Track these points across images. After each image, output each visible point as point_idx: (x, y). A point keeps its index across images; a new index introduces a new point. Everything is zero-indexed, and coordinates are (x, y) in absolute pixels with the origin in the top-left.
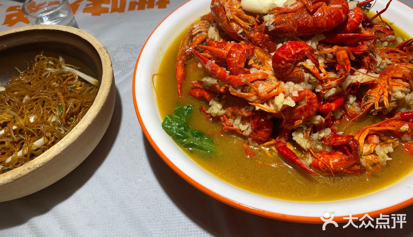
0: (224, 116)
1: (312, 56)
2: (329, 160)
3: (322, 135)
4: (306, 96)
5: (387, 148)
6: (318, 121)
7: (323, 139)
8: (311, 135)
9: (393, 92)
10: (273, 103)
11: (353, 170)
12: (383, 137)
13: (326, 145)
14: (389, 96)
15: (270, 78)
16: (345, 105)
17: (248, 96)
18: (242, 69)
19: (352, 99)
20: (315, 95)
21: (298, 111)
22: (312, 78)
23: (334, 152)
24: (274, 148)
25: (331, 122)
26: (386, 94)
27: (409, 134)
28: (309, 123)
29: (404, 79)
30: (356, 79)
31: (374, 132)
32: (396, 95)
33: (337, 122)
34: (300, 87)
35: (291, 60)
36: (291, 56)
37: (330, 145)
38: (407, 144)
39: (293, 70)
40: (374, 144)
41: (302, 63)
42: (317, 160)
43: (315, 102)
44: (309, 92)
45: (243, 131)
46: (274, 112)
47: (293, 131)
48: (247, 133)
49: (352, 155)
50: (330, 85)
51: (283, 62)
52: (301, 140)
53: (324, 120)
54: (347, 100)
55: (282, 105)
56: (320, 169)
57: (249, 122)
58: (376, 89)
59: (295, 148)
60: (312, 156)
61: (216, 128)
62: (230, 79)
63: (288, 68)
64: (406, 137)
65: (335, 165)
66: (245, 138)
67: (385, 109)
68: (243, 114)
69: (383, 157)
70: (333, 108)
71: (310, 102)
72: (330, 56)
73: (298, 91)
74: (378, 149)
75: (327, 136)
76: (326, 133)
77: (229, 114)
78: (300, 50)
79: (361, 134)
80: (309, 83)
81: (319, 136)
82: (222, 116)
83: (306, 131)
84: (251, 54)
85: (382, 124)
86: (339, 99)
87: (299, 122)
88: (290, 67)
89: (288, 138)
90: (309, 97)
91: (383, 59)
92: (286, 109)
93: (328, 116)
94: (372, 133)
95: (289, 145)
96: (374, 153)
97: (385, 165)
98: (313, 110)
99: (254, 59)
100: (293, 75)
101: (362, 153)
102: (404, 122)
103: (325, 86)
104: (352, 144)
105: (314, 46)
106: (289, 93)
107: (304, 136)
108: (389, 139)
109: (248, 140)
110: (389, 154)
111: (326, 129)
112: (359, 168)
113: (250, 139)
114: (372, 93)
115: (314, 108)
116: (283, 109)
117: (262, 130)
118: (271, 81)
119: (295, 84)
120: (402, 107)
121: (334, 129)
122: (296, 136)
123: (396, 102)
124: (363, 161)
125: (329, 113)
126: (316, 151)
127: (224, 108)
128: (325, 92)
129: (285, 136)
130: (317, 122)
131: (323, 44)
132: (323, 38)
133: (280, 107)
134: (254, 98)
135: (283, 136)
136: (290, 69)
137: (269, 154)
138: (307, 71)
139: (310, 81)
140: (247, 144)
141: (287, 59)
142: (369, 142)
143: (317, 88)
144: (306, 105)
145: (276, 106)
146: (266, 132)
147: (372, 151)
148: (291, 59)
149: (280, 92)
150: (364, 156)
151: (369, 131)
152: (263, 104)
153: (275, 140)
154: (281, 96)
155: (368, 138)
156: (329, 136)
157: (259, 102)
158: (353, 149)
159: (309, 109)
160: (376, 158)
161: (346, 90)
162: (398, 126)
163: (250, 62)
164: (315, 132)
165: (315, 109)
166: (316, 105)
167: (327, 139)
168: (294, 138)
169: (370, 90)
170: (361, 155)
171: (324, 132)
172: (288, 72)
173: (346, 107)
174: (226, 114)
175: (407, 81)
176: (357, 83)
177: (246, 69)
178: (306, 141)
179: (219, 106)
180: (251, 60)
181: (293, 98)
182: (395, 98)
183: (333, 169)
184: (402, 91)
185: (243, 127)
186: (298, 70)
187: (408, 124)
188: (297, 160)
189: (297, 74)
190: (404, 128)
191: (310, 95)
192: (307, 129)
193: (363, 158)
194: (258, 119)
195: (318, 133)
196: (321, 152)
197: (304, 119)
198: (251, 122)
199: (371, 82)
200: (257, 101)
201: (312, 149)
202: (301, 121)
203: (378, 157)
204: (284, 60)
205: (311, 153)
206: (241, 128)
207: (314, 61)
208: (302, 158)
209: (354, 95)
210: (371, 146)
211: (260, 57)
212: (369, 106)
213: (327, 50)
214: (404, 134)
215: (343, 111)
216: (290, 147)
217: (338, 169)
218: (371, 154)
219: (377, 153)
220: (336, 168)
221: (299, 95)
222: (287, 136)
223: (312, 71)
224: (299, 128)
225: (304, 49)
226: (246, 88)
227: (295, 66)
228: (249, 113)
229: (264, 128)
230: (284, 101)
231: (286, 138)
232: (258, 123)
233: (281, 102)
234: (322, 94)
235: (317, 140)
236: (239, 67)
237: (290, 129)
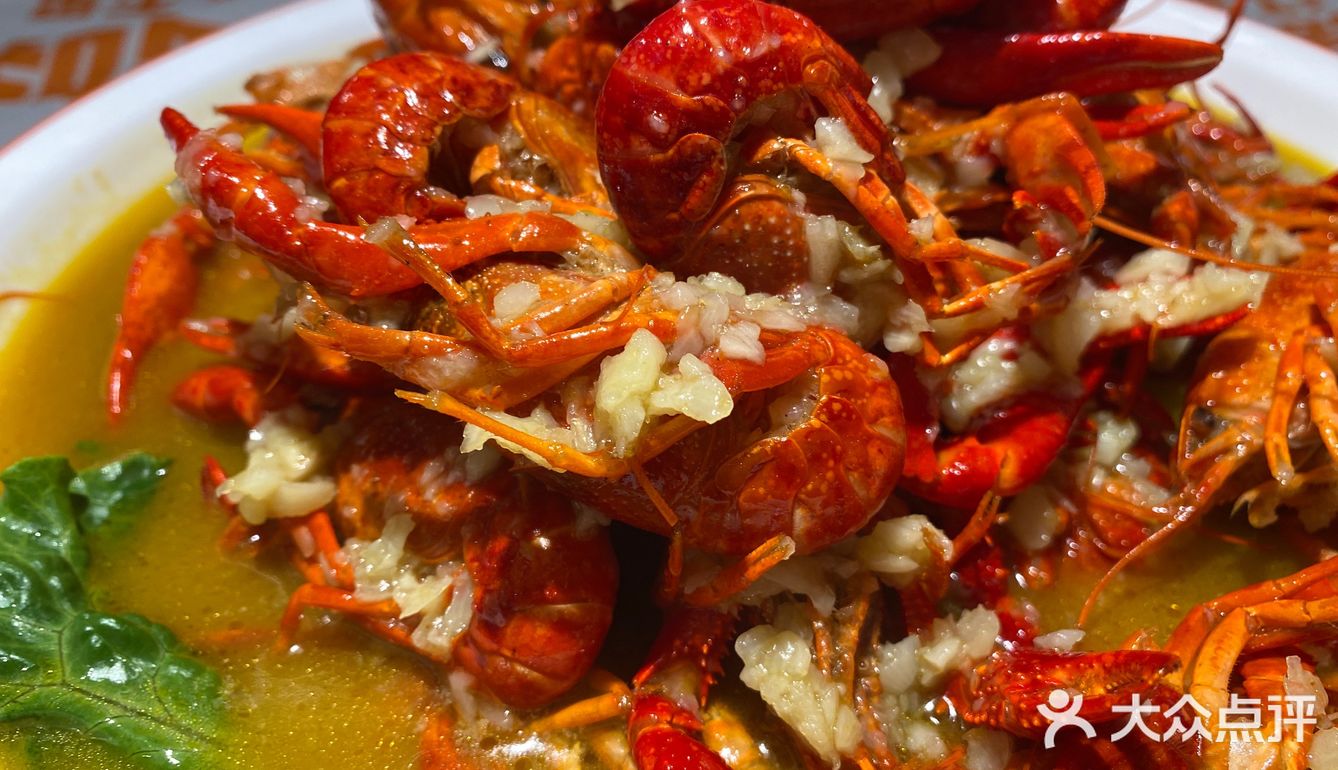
0: (322, 520)
1: (856, 107)
3: (943, 653)
4: (817, 364)
6: (912, 553)
7: (949, 682)
8: (873, 653)
10: (589, 409)
13: (971, 725)
15: (586, 250)
16: (1072, 467)
18: (410, 191)
19: (1113, 438)
20: (880, 369)
21: (765, 473)
22: (859, 248)
24: (614, 747)
25: (999, 571)
28: (847, 570)
30: (1134, 307)
31: (1277, 636)
33: (1032, 570)
34: (790, 311)
35: (708, 108)
36: (706, 79)
37: (997, 728)
39: (729, 185)
41: (790, 142)
43: (879, 415)
44: (843, 346)
45: (414, 622)
46: (591, 465)
47: (748, 619)
48: (439, 635)
50: (978, 307)
51: (657, 121)
52: (799, 689)
53: (948, 548)
54: (1082, 438)
55: (641, 416)
57: (459, 558)
58: (1255, 364)
59: (763, 748)
63: (690, 166)
66: (431, 669)
68: (426, 503)
70: (1009, 473)
71: (845, 407)
73: (764, 330)
74: (1328, 757)
75: (976, 663)
76: (964, 641)
77: (353, 511)
78: (767, 43)
79: (1197, 654)
80: (843, 291)
81: (922, 662)
82: (305, 520)
83: (834, 624)
84: (487, 109)
85: (1318, 586)
86: (1039, 421)
87: (772, 550)
88: (705, 161)
89: (715, 676)
90: (838, 374)
92: (673, 447)
93: (972, 523)
94: (1264, 640)
95: (728, 724)
98: (866, 467)
99: (508, 147)
100: (728, 221)
103: (948, 308)
106: (703, 338)
107: (816, 663)
109: (447, 685)
111: (967, 615)
113: (459, 681)
114: (1234, 387)
115: (872, 451)
116: (657, 446)
117: (535, 610)
118: (592, 268)
119: (748, 293)
121: (1014, 613)
122: (760, 660)
125: (984, 502)
127: (330, 467)
128: (947, 358)
129: (694, 656)
130: (902, 564)
132: (923, 53)
134: (457, 363)
135: (680, 655)
136: (710, 173)
138: (826, 196)
139: (846, 276)
140: (440, 717)
141: (682, 98)
143: (896, 322)
144: (821, 430)
145: (604, 427)
146: (562, 625)
148: (709, 98)
149: (635, 328)
151: (1250, 632)
152: (522, 410)
153: (631, 687)
154: (644, 350)
155: (1248, 674)
156: (985, 660)
157: (497, 395)
161: (1077, 376)
163: (478, 161)
164: (894, 635)
165: (880, 464)
166: (886, 429)
167: (974, 681)
168: (752, 676)
169: (1220, 374)
171: (956, 634)
172: (694, 200)
173: (1081, 480)
174: (332, 510)
176: (1137, 332)
177: (438, 195)
178: (830, 695)
179: (297, 457)
180: (486, 152)
181: (722, 367)
185: (413, 594)
186: (764, 190)
189: (758, 219)
191: (845, 363)
192: (838, 606)
194: (511, 536)
195: (913, 639)
197: (810, 534)
198: (469, 558)
199: (1218, 321)
200: (477, 393)
201: (868, 754)
202: (788, 547)
204: (662, 104)
206: (399, 597)
207: (868, 136)
209: (1119, 414)
212: (1225, 467)
213: (953, 133)
215: (1066, 504)
216: (730, 743)
221: (768, 357)
222: (707, 657)
223: (857, 197)
224: (783, 598)
225: (799, 44)
226: (428, 314)
227: (744, 162)
228: (462, 497)
229: (545, 601)
230: (656, 387)
231: (704, 671)
232: (507, 561)
233: (632, 395)
234: (928, 367)
235: (909, 690)
236: (389, 175)
237: (724, 608)
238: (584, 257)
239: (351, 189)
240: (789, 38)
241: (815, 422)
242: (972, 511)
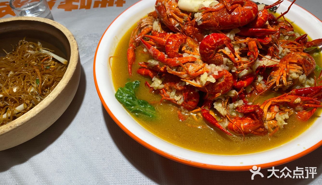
0: (163, 89)
1: (229, 45)
2: (240, 124)
3: (236, 105)
4: (224, 75)
5: (284, 115)
6: (233, 94)
7: (237, 108)
8: (229, 105)
9: (290, 73)
10: (199, 80)
11: (259, 132)
12: (282, 107)
13: (239, 112)
14: (287, 77)
15: (197, 61)
16: (254, 83)
17: (181, 74)
18: (177, 54)
19: (260, 79)
20: (231, 75)
21: (218, 87)
22: (229, 61)
23: (245, 118)
24: (200, 114)
25: (244, 96)
26: (285, 75)
27: (301, 105)
28: (226, 96)
29: (299, 64)
30: (263, 63)
31: (275, 103)
32: (292, 76)
33: (248, 95)
34: (220, 68)
35: (213, 48)
36: (213, 44)
37: (242, 113)
38: (299, 112)
39: (215, 55)
40: (275, 112)
41: (222, 50)
42: (232, 123)
43: (231, 80)
44: (227, 72)
45: (177, 101)
46: (200, 86)
47: (215, 101)
48: (180, 103)
49: (258, 121)
50: (243, 67)
51: (207, 49)
52: (220, 108)
53: (238, 93)
54: (256, 79)
55: (206, 82)
56: (233, 131)
57: (182, 94)
58: (278, 71)
59: (216, 114)
60: (228, 120)
61: (157, 99)
62: (168, 61)
64: (299, 108)
65: (245, 127)
66: (178, 106)
67: (284, 86)
68: (178, 88)
69: (281, 122)
70: (245, 85)
71: (227, 79)
72: (244, 45)
73: (218, 71)
74: (277, 116)
75: (240, 106)
76: (239, 103)
77: (167, 88)
78: (220, 40)
79: (265, 105)
80: (227, 65)
81: (234, 106)
82: (161, 89)
83: (224, 102)
84: (184, 42)
85: (282, 97)
86: (250, 78)
87: (218, 94)
88: (212, 53)
89: (210, 107)
90: (226, 76)
91: (284, 48)
92: (209, 84)
93: (241, 91)
94: (274, 104)
95: (212, 112)
96: (275, 119)
97: (283, 128)
98: (229, 86)
99: (186, 46)
100: (214, 58)
101: (266, 119)
102: (297, 96)
103: (239, 67)
104: (258, 112)
105: (232, 37)
106: (212, 72)
107: (222, 106)
108: (286, 109)
109: (180, 108)
110: (286, 120)
111: (240, 100)
112: (263, 130)
113: (182, 107)
114: (275, 74)
115: (230, 84)
116: (207, 84)
117: (191, 100)
118: (198, 63)
119: (216, 66)
120: (297, 85)
121: (245, 100)
122: (216, 105)
123: (292, 81)
124: (266, 125)
125: (242, 88)
126: (231, 117)
127: (163, 83)
128: (239, 73)
130: (232, 95)
131: (238, 36)
132: (238, 31)
133: (204, 82)
134: (185, 75)
135: (207, 105)
137: (196, 119)
138: (226, 56)
139: (227, 64)
140: (180, 111)
141: (210, 46)
142: (271, 111)
143: (233, 69)
145: (201, 82)
146: (194, 102)
147: (273, 118)
148: (213, 46)
149: (205, 72)
150: (267, 121)
151: (272, 103)
152: (192, 80)
153: (201, 108)
154: (206, 74)
155: (270, 108)
156: (241, 106)
157: (189, 79)
158: (259, 115)
159: (226, 85)
160: (276, 123)
161: (255, 72)
162: (293, 99)
163: (183, 48)
164: (231, 103)
165: (231, 85)
166: (231, 82)
167: (240, 108)
168: (215, 107)
169: (273, 72)
170: (265, 121)
171: (238, 103)
172: (211, 57)
174: (164, 88)
175: (301, 66)
176: (264, 66)
177: (180, 54)
178: (224, 109)
179: (160, 82)
180: (184, 47)
181: (214, 76)
182: (291, 78)
183: (243, 131)
184: (297, 73)
185: (177, 98)
186: (219, 55)
187: (300, 97)
188: (216, 123)
189: (218, 58)
190: (297, 100)
191: (227, 74)
192: (225, 100)
193: (266, 123)
194: (188, 92)
195: (233, 103)
196: (235, 118)
197: (222, 93)
198: (183, 94)
199: (274, 66)
200: (187, 78)
201: (228, 115)
202: (220, 94)
203: (278, 122)
204: (208, 47)
205: (228, 118)
206: (175, 99)
207: (231, 48)
208: (221, 122)
209: (261, 76)
210: (273, 114)
211: (191, 45)
212: (272, 84)
213: (241, 41)
214: (297, 105)
215: (253, 87)
216: (212, 114)
217: (247, 130)
218: (272, 120)
219: (277, 119)
220: (245, 130)
221: (219, 74)
222: (210, 105)
223: (229, 56)
224: (219, 99)
225: (223, 39)
226: (180, 68)
227: (217, 52)
228: (182, 88)
229: (193, 99)
230: (207, 79)
231: (209, 107)
232: (188, 95)
233: (205, 80)
234: (237, 73)
235: (232, 109)
236: (174, 52)
237: (212, 100)
238: (197, 62)
239: (170, 54)
240: (222, 39)
241: (223, 81)
242: (241, 89)
